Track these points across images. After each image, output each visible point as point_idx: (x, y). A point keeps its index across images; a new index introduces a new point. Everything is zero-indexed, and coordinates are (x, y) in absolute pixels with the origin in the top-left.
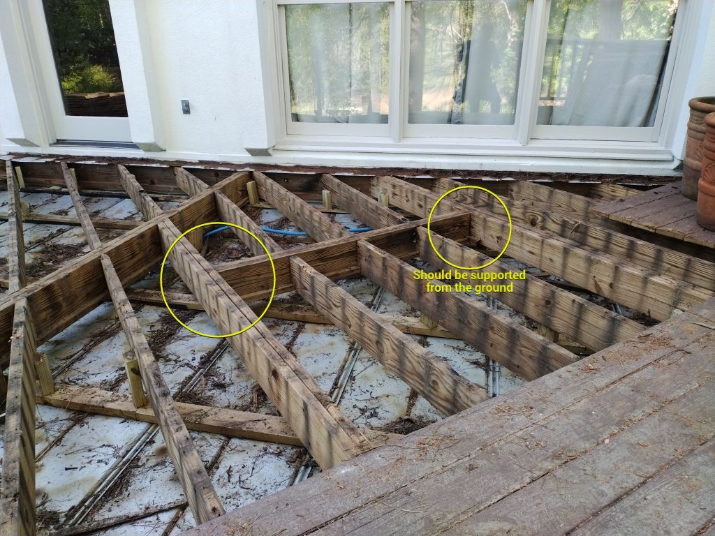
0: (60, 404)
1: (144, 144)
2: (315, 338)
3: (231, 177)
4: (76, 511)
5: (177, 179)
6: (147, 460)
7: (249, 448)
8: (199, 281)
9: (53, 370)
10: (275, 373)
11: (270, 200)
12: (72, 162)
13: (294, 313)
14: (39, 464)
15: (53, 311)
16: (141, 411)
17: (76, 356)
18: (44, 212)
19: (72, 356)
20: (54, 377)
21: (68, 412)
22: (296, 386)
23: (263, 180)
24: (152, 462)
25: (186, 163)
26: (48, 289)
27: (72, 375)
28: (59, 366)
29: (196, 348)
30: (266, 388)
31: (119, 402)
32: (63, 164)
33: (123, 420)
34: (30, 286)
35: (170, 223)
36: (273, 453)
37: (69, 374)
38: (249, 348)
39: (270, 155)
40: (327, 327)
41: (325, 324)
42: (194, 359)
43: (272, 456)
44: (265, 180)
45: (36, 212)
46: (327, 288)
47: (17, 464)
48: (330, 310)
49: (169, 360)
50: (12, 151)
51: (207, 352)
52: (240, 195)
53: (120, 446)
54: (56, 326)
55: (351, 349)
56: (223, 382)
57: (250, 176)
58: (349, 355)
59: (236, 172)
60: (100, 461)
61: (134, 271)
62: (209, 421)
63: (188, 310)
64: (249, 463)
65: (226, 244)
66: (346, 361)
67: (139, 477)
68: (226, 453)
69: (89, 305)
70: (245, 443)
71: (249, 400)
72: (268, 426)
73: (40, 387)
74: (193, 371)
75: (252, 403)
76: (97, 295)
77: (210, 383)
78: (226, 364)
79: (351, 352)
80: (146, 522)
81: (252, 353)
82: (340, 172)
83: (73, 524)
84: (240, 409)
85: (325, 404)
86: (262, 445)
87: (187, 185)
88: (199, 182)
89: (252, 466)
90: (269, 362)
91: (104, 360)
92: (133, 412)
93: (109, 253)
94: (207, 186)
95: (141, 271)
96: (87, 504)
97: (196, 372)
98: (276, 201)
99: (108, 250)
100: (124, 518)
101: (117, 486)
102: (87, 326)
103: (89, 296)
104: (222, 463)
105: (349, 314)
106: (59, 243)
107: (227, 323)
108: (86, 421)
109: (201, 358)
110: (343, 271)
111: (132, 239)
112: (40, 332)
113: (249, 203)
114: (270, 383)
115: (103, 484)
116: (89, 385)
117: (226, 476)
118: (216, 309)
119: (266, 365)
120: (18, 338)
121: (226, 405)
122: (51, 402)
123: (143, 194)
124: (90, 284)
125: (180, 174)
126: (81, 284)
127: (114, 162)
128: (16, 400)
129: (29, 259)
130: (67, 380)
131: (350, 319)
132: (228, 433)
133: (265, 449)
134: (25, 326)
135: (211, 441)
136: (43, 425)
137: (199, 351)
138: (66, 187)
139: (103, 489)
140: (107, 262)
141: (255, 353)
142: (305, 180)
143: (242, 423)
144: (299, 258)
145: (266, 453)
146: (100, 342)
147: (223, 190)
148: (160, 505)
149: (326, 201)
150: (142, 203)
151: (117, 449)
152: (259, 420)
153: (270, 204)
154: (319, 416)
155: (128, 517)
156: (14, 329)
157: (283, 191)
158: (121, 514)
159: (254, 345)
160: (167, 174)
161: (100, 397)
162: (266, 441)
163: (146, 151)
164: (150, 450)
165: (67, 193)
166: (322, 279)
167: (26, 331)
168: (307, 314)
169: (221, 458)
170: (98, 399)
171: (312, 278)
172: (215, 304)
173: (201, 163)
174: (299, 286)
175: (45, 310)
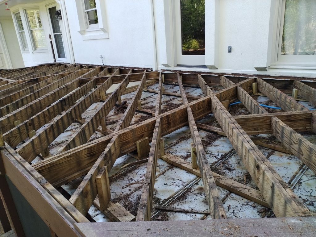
0: (166, 160)
1: (209, 66)
2: (280, 159)
3: (246, 80)
4: (166, 201)
5: (221, 81)
6: (194, 191)
7: (239, 199)
8: (225, 122)
9: (165, 147)
10: (258, 167)
11: (263, 92)
12: (181, 73)
13: (270, 145)
14: (156, 179)
15: (168, 125)
16: (194, 170)
17: (173, 144)
18: (169, 91)
19: (172, 144)
20: (165, 150)
21: (168, 164)
22: (268, 174)
23: (261, 82)
24: (196, 192)
25: (226, 74)
26: (167, 116)
27: (171, 151)
28: (167, 146)
29: (220, 151)
30: (252, 174)
31: (186, 164)
32: (178, 74)
33: (187, 172)
34: (162, 114)
35: (216, 97)
36: (251, 206)
37: (170, 150)
38: (246, 154)
39: (267, 71)
40: (287, 155)
41: (286, 153)
42: (218, 155)
43: (251, 207)
44: (262, 82)
45: (166, 91)
46: (291, 133)
47: (150, 173)
48: (291, 146)
49: (208, 153)
50: (162, 69)
51: (225, 153)
52: (249, 89)
53: (185, 182)
54: (168, 131)
55: (300, 168)
56: (231, 168)
57: (255, 80)
58: (299, 171)
59: (248, 78)
60: (176, 185)
61: (199, 115)
62: (222, 182)
63: (218, 135)
64: (239, 206)
65: (239, 110)
66: (297, 174)
67: (190, 196)
68: (228, 198)
69: (180, 125)
70: (238, 197)
71: (242, 179)
72: (250, 192)
73: (160, 152)
74: (217, 160)
75: (243, 180)
76: (184, 122)
77: (224, 167)
78: (232, 161)
79: (301, 169)
80: (191, 215)
81: (247, 156)
82: (304, 80)
83: (165, 206)
84: (237, 181)
85: (285, 187)
86: (246, 200)
87: (225, 84)
88: (231, 82)
89: (240, 208)
90: (255, 161)
91: (183, 148)
92: (191, 170)
93: (190, 106)
94: (234, 83)
95: (201, 116)
96: (170, 200)
97: (219, 161)
98: (267, 92)
99: (190, 105)
100: (183, 210)
101: (182, 197)
102: (178, 134)
103: (181, 122)
104: (226, 202)
105: (303, 148)
106: (173, 103)
107: (236, 141)
108: (174, 168)
109: (222, 155)
110: (301, 128)
111: (200, 102)
112: (163, 132)
113: (252, 93)
114: (254, 172)
115: (177, 194)
116: (176, 156)
117: (227, 208)
118: (232, 134)
119: (254, 162)
120: (156, 131)
121: (231, 178)
122: (163, 158)
123: (206, 86)
124: (182, 117)
125: (222, 79)
126: (179, 117)
127: (197, 73)
128: (153, 152)
129: (162, 107)
130: (169, 152)
131: (303, 151)
132: (231, 190)
133: (247, 203)
134: (159, 128)
135: (222, 191)
136: (159, 166)
137: (221, 152)
138: (178, 83)
139: (176, 196)
140: (189, 109)
141: (249, 156)
142: (284, 83)
143: (238, 187)
144: (276, 118)
145: (248, 204)
146: (182, 140)
147: (241, 86)
148: (197, 210)
149: (295, 94)
150: (205, 90)
151: (183, 183)
152: (246, 189)
153: (263, 94)
154: (281, 191)
155: (184, 210)
156: (155, 128)
157: (271, 87)
158: (182, 208)
159: (249, 152)
160: (217, 79)
161: (180, 161)
162: (248, 199)
163: (210, 69)
164: (196, 187)
165: (178, 85)
166: (288, 129)
167: (159, 130)
168: (277, 146)
169: (226, 200)
170: (179, 161)
171: (283, 128)
172: (232, 132)
173: (233, 74)
174: (274, 131)
175: (165, 124)
